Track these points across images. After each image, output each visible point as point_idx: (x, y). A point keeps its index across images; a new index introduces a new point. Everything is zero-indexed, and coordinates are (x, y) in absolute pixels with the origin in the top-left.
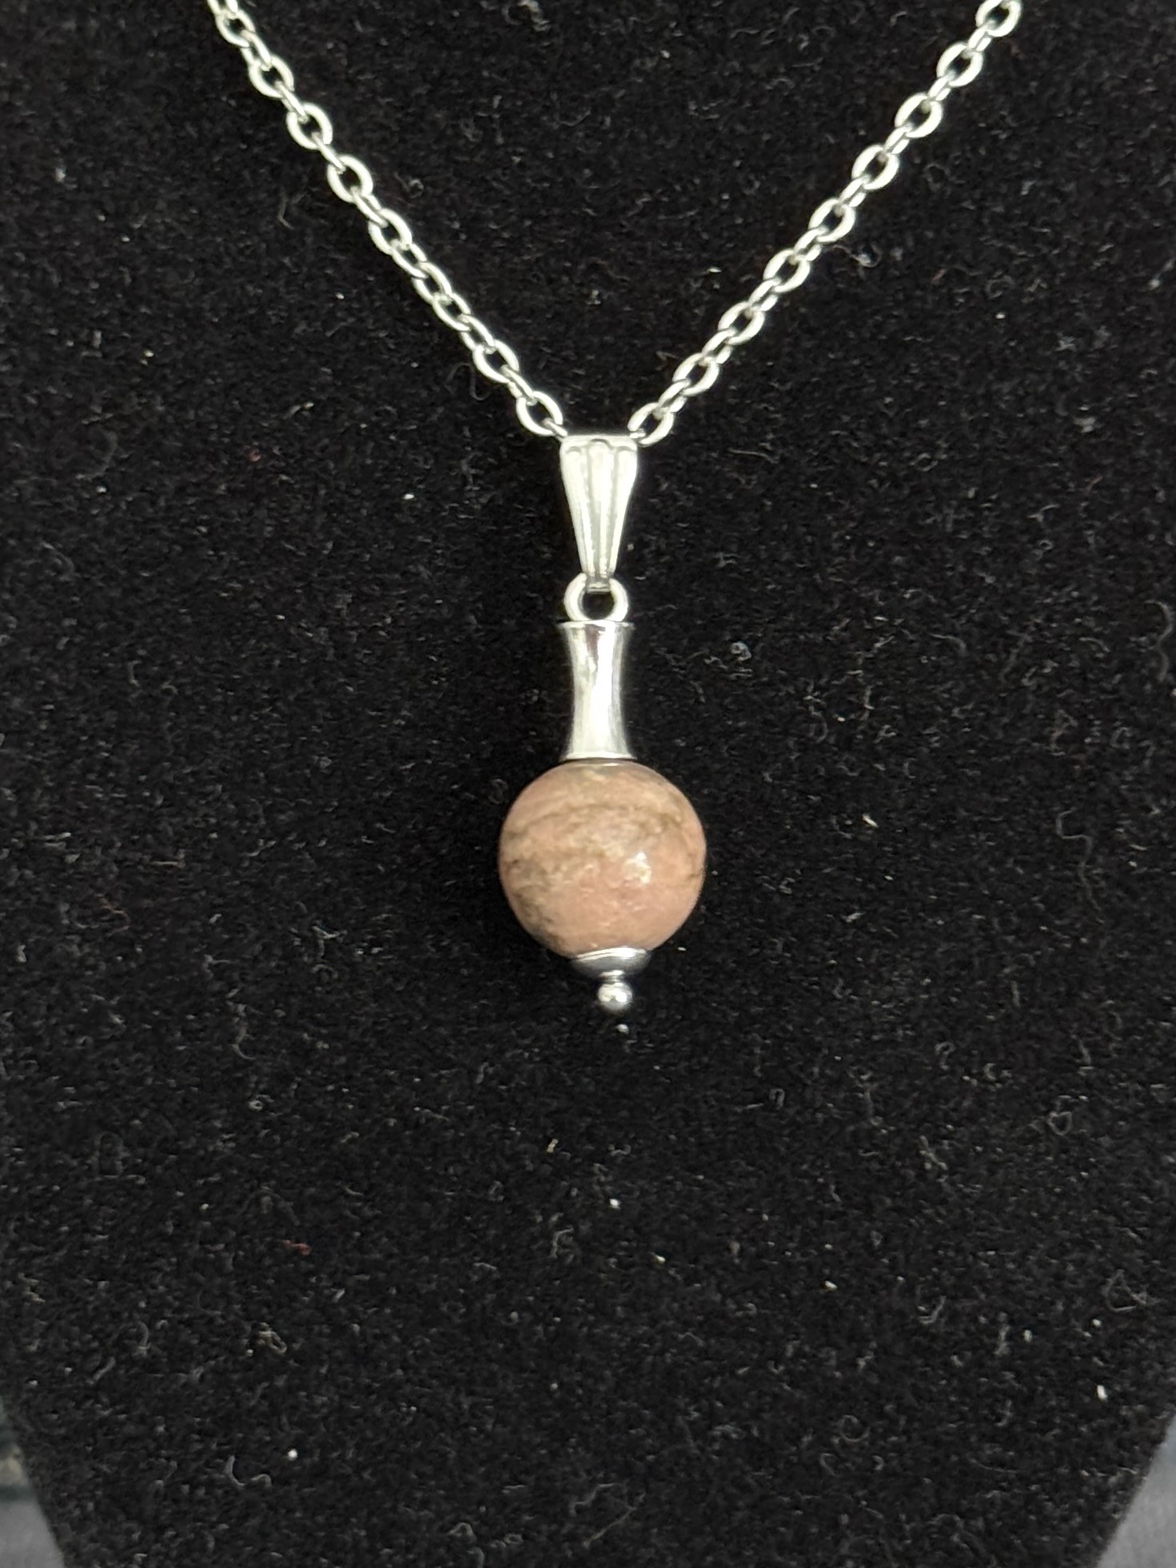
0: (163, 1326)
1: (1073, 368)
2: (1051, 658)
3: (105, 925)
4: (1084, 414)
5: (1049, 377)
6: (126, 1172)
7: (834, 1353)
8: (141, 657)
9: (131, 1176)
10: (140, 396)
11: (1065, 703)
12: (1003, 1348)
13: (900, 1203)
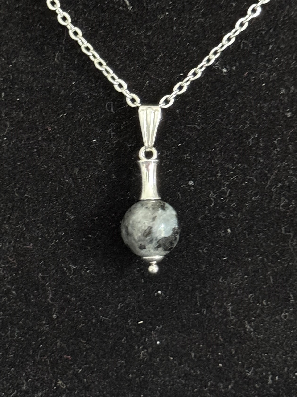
0: (30, 381)
1: (285, 99)
2: (280, 182)
3: (10, 265)
4: (288, 112)
5: (278, 101)
6: (18, 337)
7: (222, 384)
8: (18, 187)
9: (19, 338)
10: (16, 111)
11: (284, 195)
12: (270, 382)
13: (240, 341)
